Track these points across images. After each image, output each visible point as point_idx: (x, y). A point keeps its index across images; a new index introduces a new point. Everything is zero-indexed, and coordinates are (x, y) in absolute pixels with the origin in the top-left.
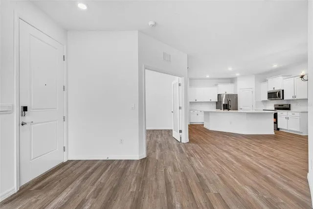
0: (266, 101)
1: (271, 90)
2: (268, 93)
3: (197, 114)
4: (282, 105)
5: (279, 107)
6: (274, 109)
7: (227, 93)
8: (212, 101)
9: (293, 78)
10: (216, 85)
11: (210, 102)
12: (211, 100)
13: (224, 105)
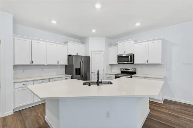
2: (118, 57)
4: (129, 69)
7: (78, 55)
9: (144, 43)
12: (58, 62)
13: (76, 69)
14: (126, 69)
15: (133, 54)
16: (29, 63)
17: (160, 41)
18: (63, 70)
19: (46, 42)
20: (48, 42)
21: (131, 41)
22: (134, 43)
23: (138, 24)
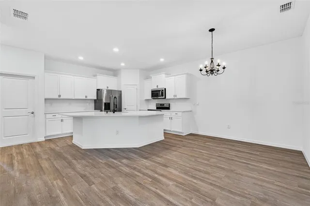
0: (151, 100)
1: (155, 88)
2: (152, 91)
3: (62, 121)
4: (163, 105)
5: (161, 106)
6: (155, 109)
7: (109, 89)
8: (88, 98)
9: (174, 77)
10: (95, 76)
11: (85, 100)
12: (86, 97)
13: (105, 104)
14: (161, 105)
15: (165, 89)
16: (57, 97)
17: (185, 75)
18: (93, 105)
19: (73, 76)
20: (75, 76)
21: (162, 75)
22: (166, 77)
23: (162, 60)
